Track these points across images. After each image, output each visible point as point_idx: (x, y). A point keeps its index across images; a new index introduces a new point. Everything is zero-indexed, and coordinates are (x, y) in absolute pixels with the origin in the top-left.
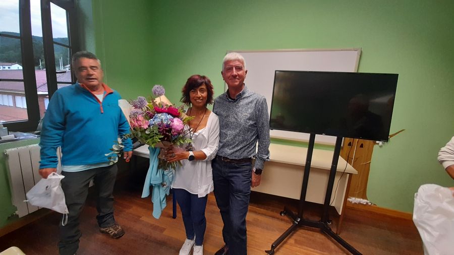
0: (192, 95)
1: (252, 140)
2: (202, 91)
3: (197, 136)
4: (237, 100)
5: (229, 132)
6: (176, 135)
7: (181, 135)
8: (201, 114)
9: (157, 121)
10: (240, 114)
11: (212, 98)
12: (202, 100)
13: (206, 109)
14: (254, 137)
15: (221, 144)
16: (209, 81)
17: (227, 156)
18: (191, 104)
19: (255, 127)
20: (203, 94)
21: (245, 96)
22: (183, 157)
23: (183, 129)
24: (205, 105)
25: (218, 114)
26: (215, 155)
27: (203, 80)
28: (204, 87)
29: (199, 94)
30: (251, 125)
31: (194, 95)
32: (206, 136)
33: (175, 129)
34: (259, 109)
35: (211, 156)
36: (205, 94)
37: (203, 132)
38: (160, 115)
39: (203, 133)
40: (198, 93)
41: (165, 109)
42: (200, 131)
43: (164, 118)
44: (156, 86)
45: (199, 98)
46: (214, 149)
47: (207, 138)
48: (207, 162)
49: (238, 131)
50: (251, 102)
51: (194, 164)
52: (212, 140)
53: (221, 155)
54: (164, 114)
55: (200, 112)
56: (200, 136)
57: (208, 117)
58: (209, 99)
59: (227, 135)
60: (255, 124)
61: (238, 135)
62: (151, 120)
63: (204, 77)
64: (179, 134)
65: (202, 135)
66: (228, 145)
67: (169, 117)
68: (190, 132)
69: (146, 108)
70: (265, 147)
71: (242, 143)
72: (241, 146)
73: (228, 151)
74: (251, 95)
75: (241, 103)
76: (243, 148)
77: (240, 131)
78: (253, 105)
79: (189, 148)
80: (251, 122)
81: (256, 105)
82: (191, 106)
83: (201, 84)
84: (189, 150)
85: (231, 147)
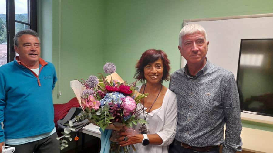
0: (147, 70)
1: (218, 124)
2: (157, 66)
3: (151, 117)
4: (197, 77)
5: (189, 114)
6: (128, 115)
7: (134, 116)
8: (156, 92)
9: (108, 101)
10: (201, 93)
11: (169, 73)
12: (157, 76)
13: (162, 86)
14: (220, 121)
15: (180, 128)
16: (166, 56)
17: (187, 142)
18: (145, 81)
19: (221, 108)
20: (158, 70)
21: (207, 72)
22: (136, 140)
23: (135, 109)
24: (161, 81)
25: (175, 91)
26: (172, 140)
27: (159, 55)
28: (160, 62)
29: (155, 70)
30: (216, 107)
31: (149, 71)
32: (162, 117)
33: (126, 109)
34: (226, 87)
35: (167, 141)
36: (161, 70)
37: (158, 112)
38: (111, 94)
39: (158, 114)
40: (153, 69)
41: (116, 87)
42: (154, 111)
43: (115, 97)
44: (107, 64)
45: (155, 74)
46: (172, 133)
47: (163, 120)
48: (163, 148)
49: (199, 113)
50: (215, 80)
51: (147, 149)
52: (168, 122)
53: (179, 140)
54: (116, 93)
55: (155, 89)
56: (155, 118)
57: (164, 95)
58: (165, 75)
59: (186, 117)
60: (221, 105)
61: (200, 118)
62: (103, 100)
63: (160, 52)
64: (132, 114)
65: (158, 116)
66: (188, 130)
67: (121, 96)
68: (144, 112)
69: (97, 88)
70: (235, 133)
71: (205, 127)
72: (204, 132)
73: (188, 137)
74: (215, 72)
75: (203, 81)
76: (206, 134)
77: (202, 113)
78: (218, 83)
79: (143, 130)
80: (216, 103)
81: (221, 83)
82: (145, 82)
83: (157, 59)
84: (143, 133)
85: (191, 132)
